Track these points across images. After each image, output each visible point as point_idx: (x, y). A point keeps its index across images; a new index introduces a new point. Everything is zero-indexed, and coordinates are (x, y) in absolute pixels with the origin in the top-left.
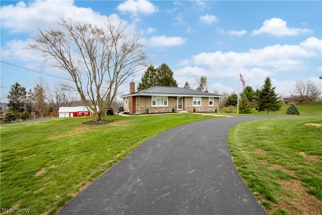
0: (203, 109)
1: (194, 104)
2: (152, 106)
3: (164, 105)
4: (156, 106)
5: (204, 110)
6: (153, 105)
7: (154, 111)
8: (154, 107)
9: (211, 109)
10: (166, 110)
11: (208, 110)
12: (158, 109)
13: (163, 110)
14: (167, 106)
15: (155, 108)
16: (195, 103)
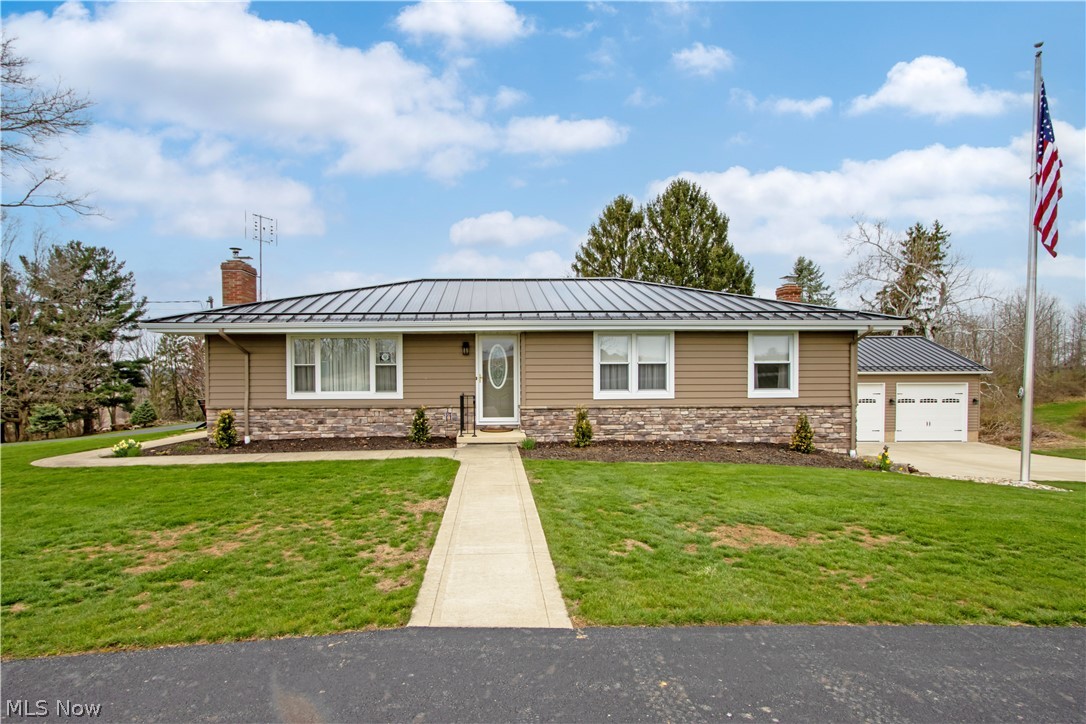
0: (686, 419)
1: (603, 387)
2: (292, 394)
3: (378, 389)
4: (319, 394)
5: (699, 428)
6: (297, 389)
7: (301, 429)
8: (304, 405)
9: (767, 422)
10: (390, 424)
11: (745, 430)
12: (334, 415)
13: (364, 420)
14: (399, 394)
15: (308, 408)
16: (614, 375)
